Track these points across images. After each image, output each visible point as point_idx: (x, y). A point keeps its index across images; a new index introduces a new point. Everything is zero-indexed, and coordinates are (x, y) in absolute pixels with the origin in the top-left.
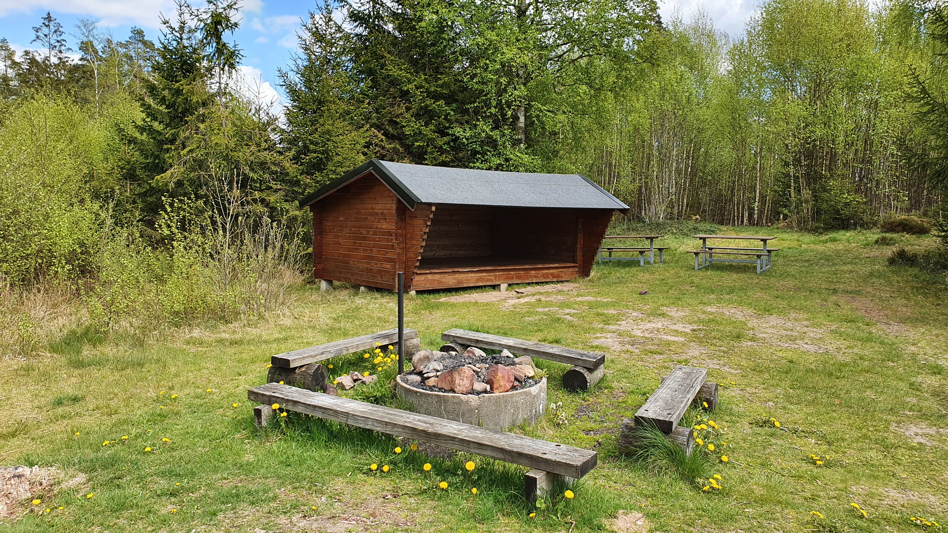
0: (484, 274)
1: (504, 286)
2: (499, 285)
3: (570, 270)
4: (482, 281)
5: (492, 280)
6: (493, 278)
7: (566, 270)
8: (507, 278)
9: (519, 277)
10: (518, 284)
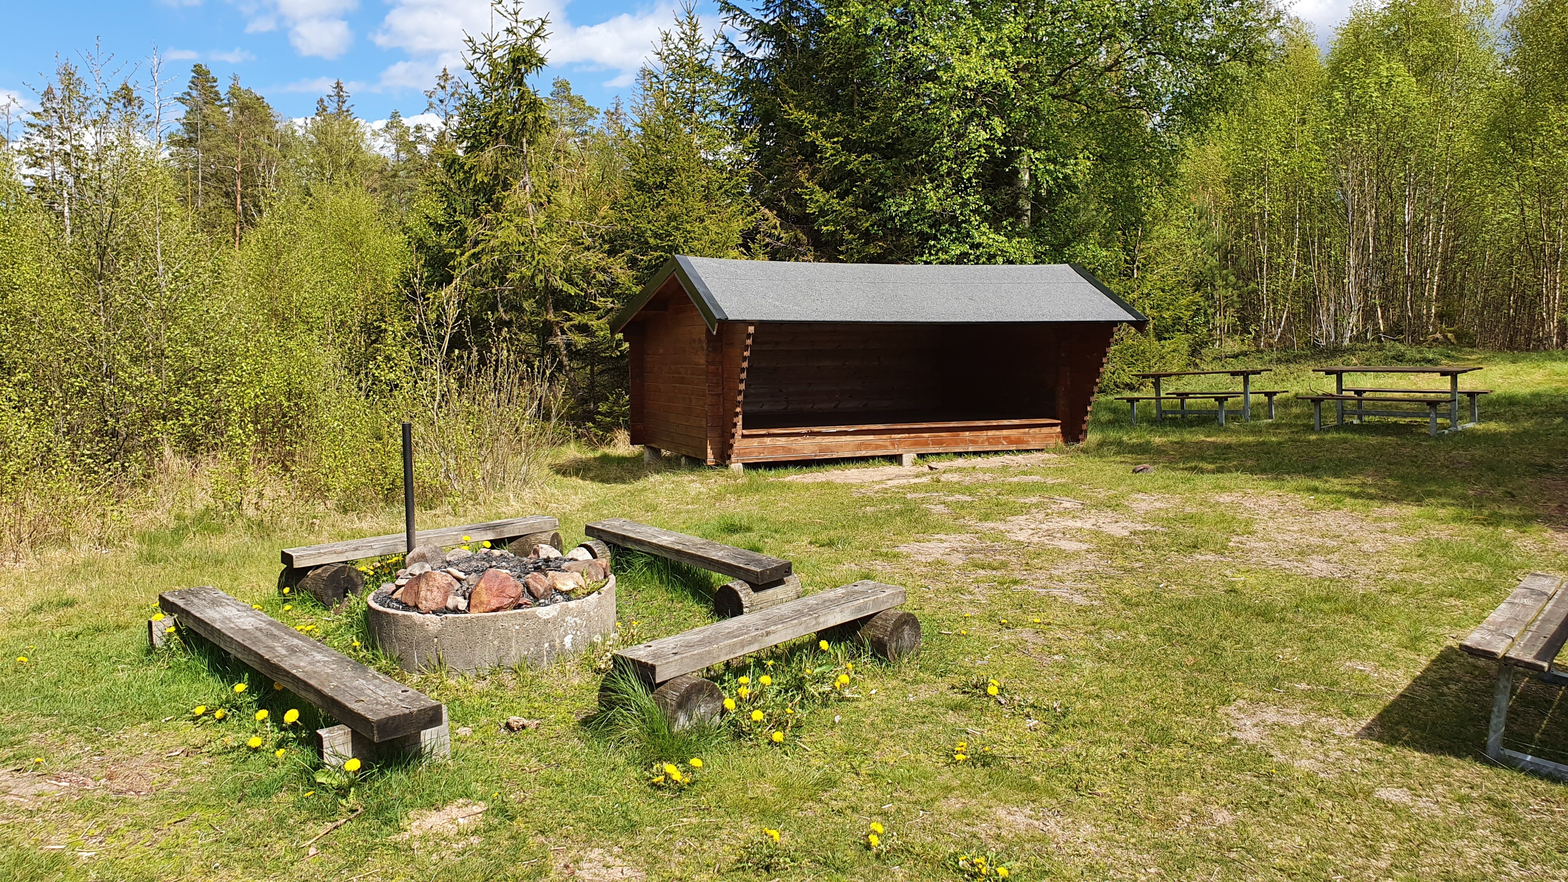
0: (871, 437)
1: (908, 458)
2: (901, 455)
3: (1045, 430)
4: (866, 449)
5: (885, 447)
6: (888, 444)
7: (1037, 430)
8: (916, 444)
9: (940, 443)
10: (938, 454)
